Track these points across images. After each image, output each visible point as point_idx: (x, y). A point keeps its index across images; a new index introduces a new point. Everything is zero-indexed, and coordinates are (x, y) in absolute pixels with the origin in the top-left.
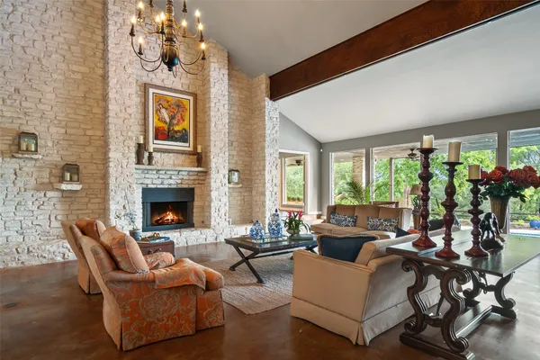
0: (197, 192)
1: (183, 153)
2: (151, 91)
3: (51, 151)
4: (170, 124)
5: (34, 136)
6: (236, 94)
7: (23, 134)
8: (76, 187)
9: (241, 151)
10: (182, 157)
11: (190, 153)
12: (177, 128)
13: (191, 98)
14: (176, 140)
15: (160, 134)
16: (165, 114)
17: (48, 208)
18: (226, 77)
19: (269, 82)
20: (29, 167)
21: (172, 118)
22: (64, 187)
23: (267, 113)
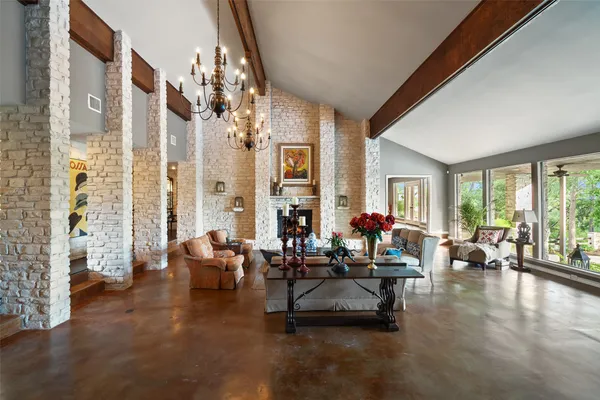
0: (313, 212)
1: (303, 186)
2: (283, 147)
3: (231, 190)
4: (295, 167)
5: (223, 183)
6: (345, 138)
7: (219, 183)
8: (241, 210)
9: (351, 181)
10: (303, 189)
11: (308, 186)
12: (299, 170)
13: (309, 147)
14: (298, 177)
15: (288, 175)
16: (291, 161)
17: (229, 220)
18: (333, 128)
19: (368, 124)
20: (222, 199)
21: (296, 163)
22: (235, 209)
23: (367, 150)
